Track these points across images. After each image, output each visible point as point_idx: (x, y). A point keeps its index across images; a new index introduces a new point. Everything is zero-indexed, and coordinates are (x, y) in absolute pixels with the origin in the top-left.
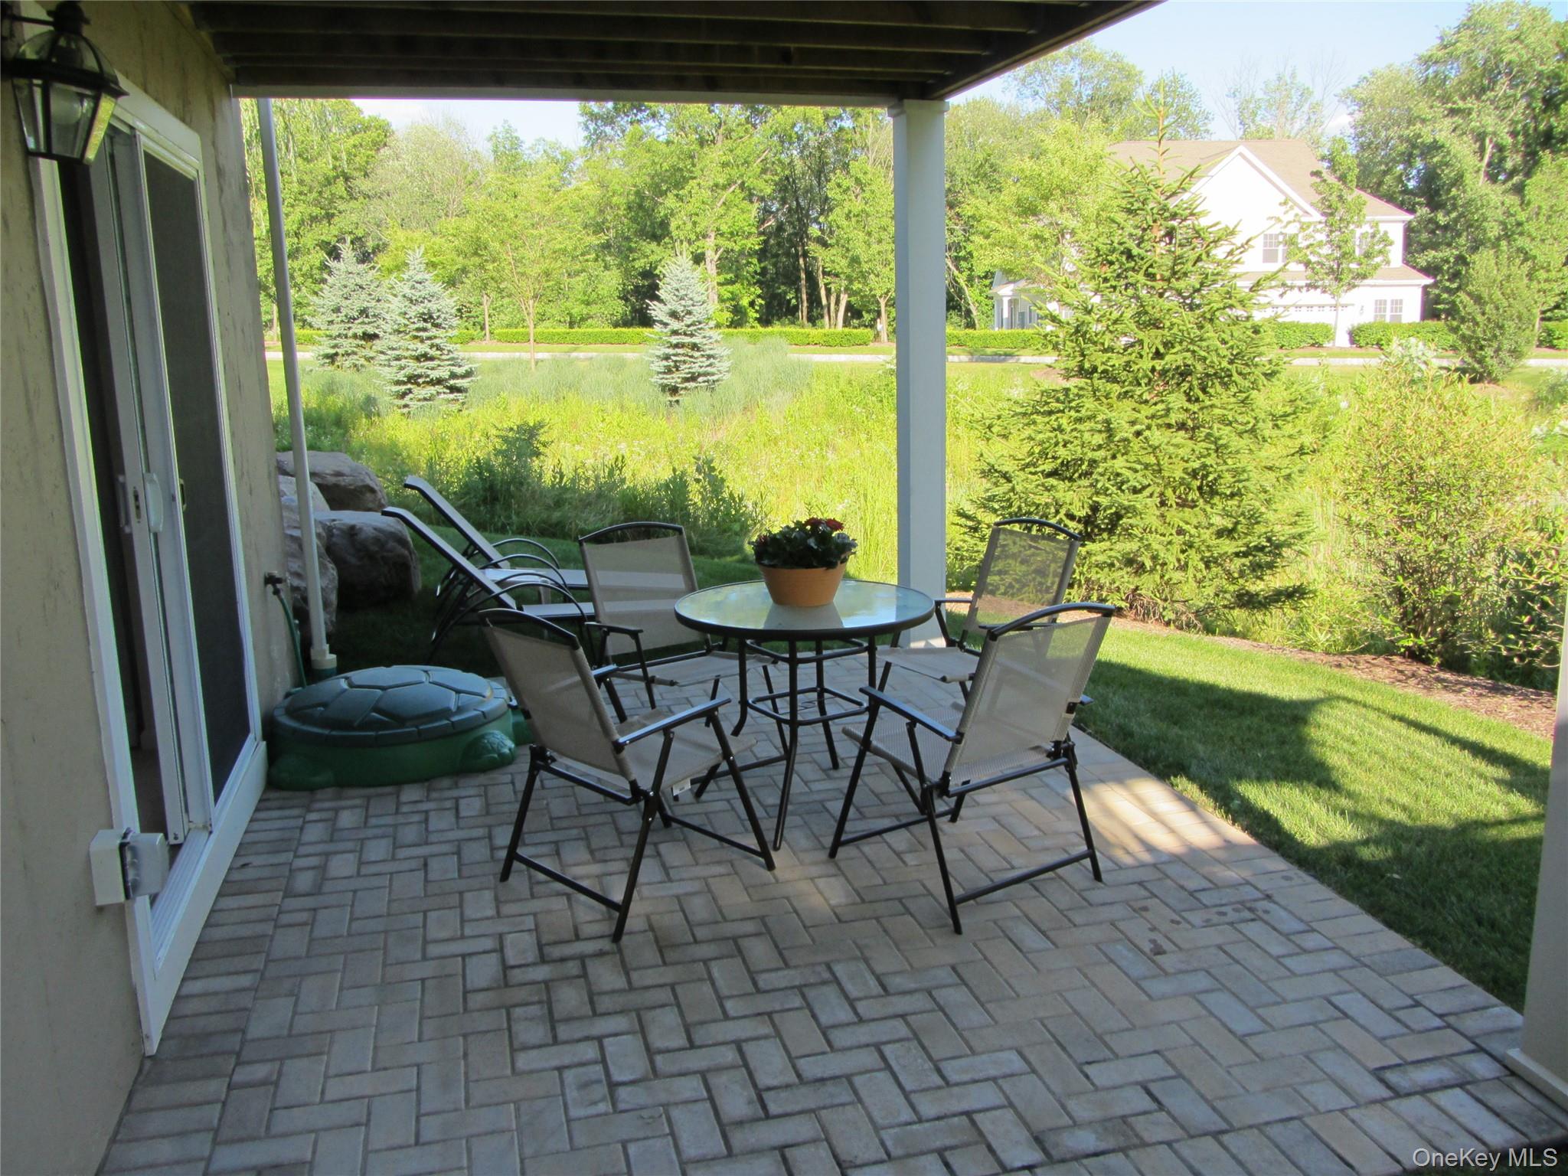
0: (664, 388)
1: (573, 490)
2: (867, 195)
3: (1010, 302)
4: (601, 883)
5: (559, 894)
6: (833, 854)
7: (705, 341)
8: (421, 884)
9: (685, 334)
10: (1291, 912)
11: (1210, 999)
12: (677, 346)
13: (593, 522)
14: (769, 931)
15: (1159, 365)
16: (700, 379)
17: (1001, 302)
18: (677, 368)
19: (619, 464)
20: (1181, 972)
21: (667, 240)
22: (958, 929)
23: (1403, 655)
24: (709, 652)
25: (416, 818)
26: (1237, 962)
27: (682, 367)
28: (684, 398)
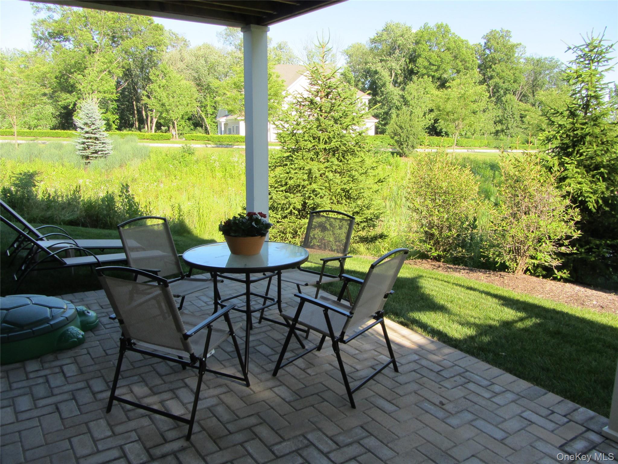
0: (83, 156)
1: (54, 201)
2: (167, 78)
3: (225, 124)
4: (163, 406)
5: (143, 416)
6: (275, 374)
7: (101, 136)
8: (60, 421)
9: (92, 133)
10: (481, 377)
11: (476, 423)
12: (88, 138)
13: (68, 216)
14: (265, 421)
15: (327, 146)
16: (100, 153)
17: (221, 124)
18: (89, 148)
19: (78, 190)
20: (458, 412)
21: (74, 93)
22: (353, 406)
23: (431, 259)
24: (182, 278)
25: (41, 380)
26: (476, 404)
27: (91, 147)
28: (93, 162)
